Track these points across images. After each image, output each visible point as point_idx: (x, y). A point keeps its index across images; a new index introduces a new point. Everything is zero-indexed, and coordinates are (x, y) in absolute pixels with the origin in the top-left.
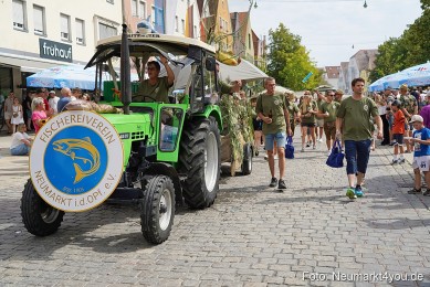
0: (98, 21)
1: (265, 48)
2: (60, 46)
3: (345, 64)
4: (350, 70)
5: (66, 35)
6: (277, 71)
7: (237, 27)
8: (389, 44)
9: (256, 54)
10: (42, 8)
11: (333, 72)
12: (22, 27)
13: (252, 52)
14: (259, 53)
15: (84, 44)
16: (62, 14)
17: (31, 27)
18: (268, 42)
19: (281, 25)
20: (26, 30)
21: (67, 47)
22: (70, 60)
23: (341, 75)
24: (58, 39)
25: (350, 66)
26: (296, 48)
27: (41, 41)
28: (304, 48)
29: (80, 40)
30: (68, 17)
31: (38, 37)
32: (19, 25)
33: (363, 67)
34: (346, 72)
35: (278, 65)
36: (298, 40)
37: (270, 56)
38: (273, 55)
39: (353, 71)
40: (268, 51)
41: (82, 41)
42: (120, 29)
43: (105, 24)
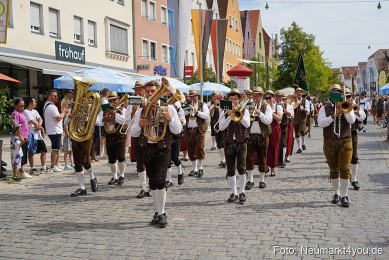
0: (109, 22)
1: (277, 48)
2: (74, 48)
3: (362, 65)
4: (368, 71)
5: (78, 37)
6: (289, 72)
7: (248, 29)
9: (267, 54)
10: (57, 11)
11: (350, 72)
12: (38, 29)
13: (262, 52)
14: (270, 53)
15: (95, 46)
16: (75, 16)
17: (46, 30)
18: (280, 42)
19: (294, 24)
20: (42, 33)
21: (81, 50)
22: (83, 62)
23: (359, 76)
24: (71, 41)
25: (368, 66)
26: (309, 48)
27: (57, 44)
28: (317, 48)
29: (92, 41)
30: (80, 19)
31: (54, 40)
32: (36, 28)
34: (364, 72)
35: (290, 66)
36: (312, 39)
37: (282, 57)
38: (286, 54)
39: (372, 71)
40: (280, 51)
41: (93, 43)
42: (130, 30)
43: (117, 26)
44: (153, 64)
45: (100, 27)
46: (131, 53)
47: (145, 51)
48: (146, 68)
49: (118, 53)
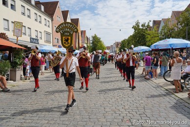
0: (45, 32)
3: (112, 46)
7: (83, 36)
8: (124, 40)
10: (30, 28)
11: (108, 48)
14: (89, 42)
16: (35, 30)
17: (27, 34)
19: (95, 35)
20: (25, 35)
22: (38, 44)
23: (111, 49)
24: (35, 37)
26: (99, 41)
27: (31, 38)
28: (101, 41)
30: (37, 31)
32: (24, 33)
33: (117, 47)
35: (94, 46)
36: (100, 39)
38: (93, 43)
39: (114, 47)
40: (91, 42)
41: (41, 38)
42: (51, 35)
43: (48, 34)
44: (58, 45)
45: (43, 33)
46: (52, 41)
47: (56, 41)
48: (56, 46)
49: (48, 41)
